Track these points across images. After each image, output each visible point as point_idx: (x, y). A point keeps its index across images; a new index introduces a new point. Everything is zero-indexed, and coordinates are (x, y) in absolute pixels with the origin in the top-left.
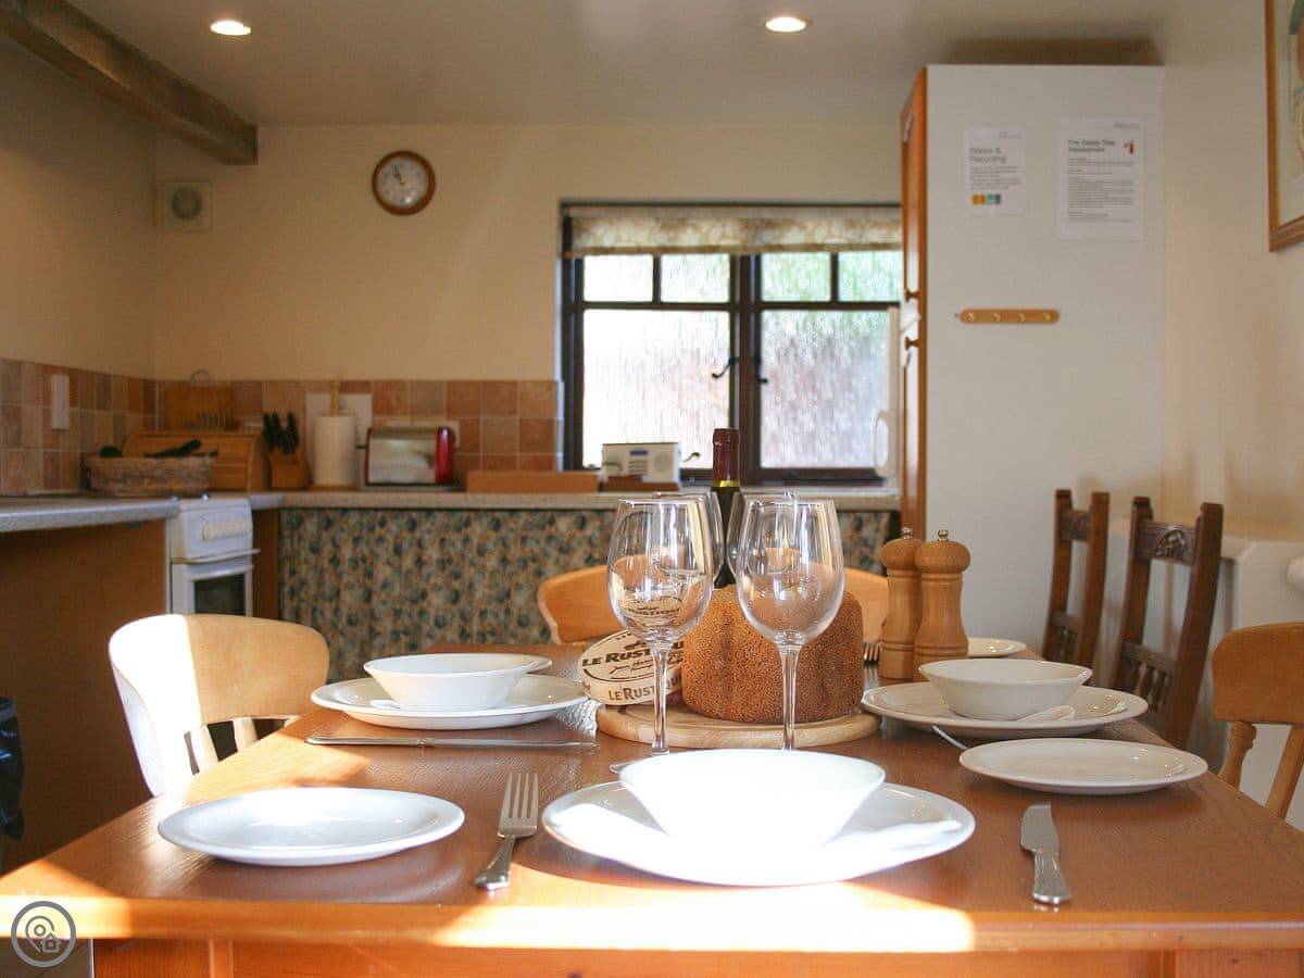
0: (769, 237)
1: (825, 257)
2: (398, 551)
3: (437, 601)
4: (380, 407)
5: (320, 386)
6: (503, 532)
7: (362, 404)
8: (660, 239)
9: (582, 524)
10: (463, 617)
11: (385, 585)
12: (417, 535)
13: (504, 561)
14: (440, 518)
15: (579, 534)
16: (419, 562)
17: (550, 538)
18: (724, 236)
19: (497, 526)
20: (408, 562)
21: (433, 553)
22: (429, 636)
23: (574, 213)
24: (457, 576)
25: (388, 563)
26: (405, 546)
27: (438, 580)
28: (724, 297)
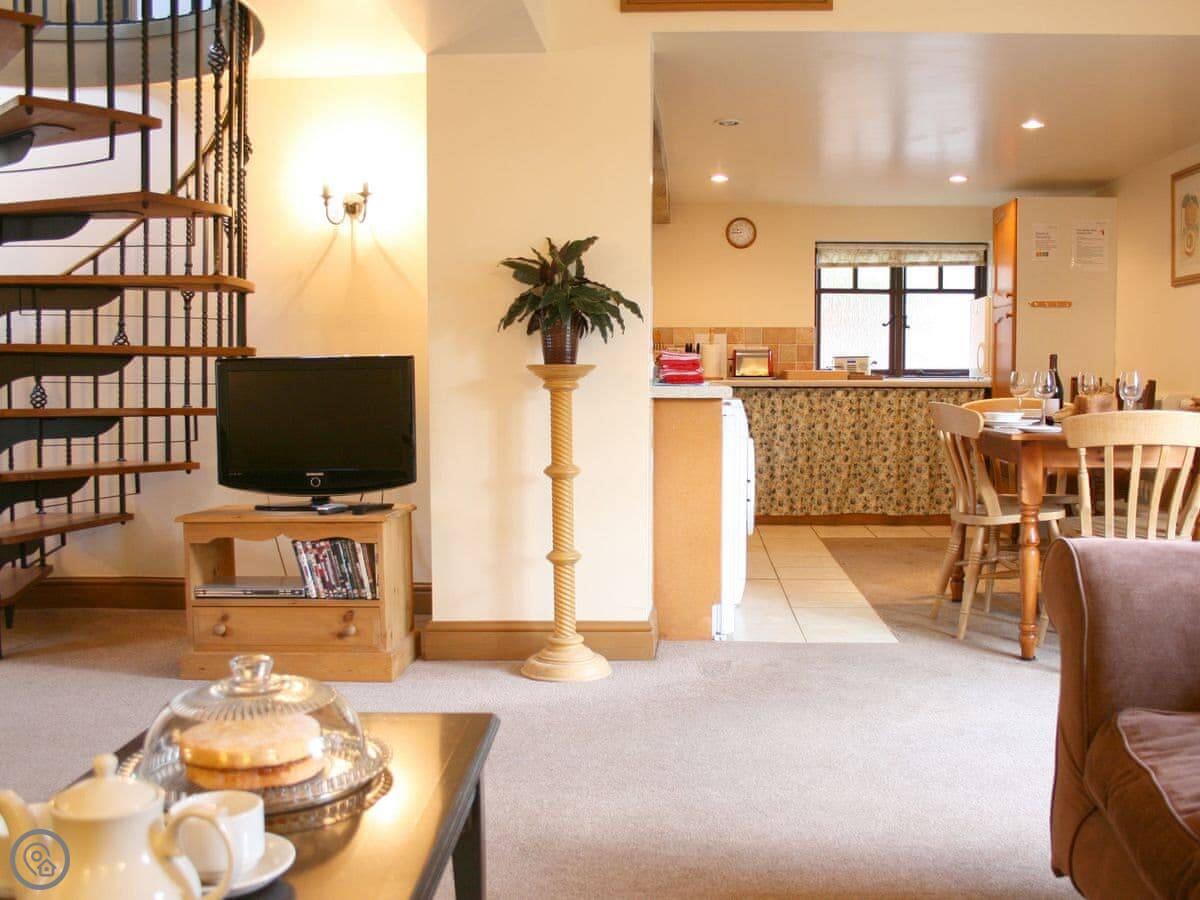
0: (910, 258)
1: (935, 269)
2: (762, 407)
3: (781, 429)
4: (731, 340)
5: (702, 330)
6: (811, 398)
7: (722, 338)
8: (861, 259)
9: (848, 394)
10: (792, 436)
11: (757, 422)
12: (772, 399)
13: (811, 410)
14: (782, 391)
15: (846, 398)
16: (773, 411)
17: (833, 400)
18: (890, 258)
19: (808, 395)
20: (767, 411)
21: (779, 407)
22: (778, 445)
23: (820, 247)
24: (790, 417)
25: (759, 412)
26: (766, 404)
27: (781, 419)
28: (887, 286)
